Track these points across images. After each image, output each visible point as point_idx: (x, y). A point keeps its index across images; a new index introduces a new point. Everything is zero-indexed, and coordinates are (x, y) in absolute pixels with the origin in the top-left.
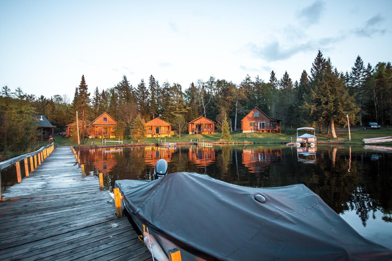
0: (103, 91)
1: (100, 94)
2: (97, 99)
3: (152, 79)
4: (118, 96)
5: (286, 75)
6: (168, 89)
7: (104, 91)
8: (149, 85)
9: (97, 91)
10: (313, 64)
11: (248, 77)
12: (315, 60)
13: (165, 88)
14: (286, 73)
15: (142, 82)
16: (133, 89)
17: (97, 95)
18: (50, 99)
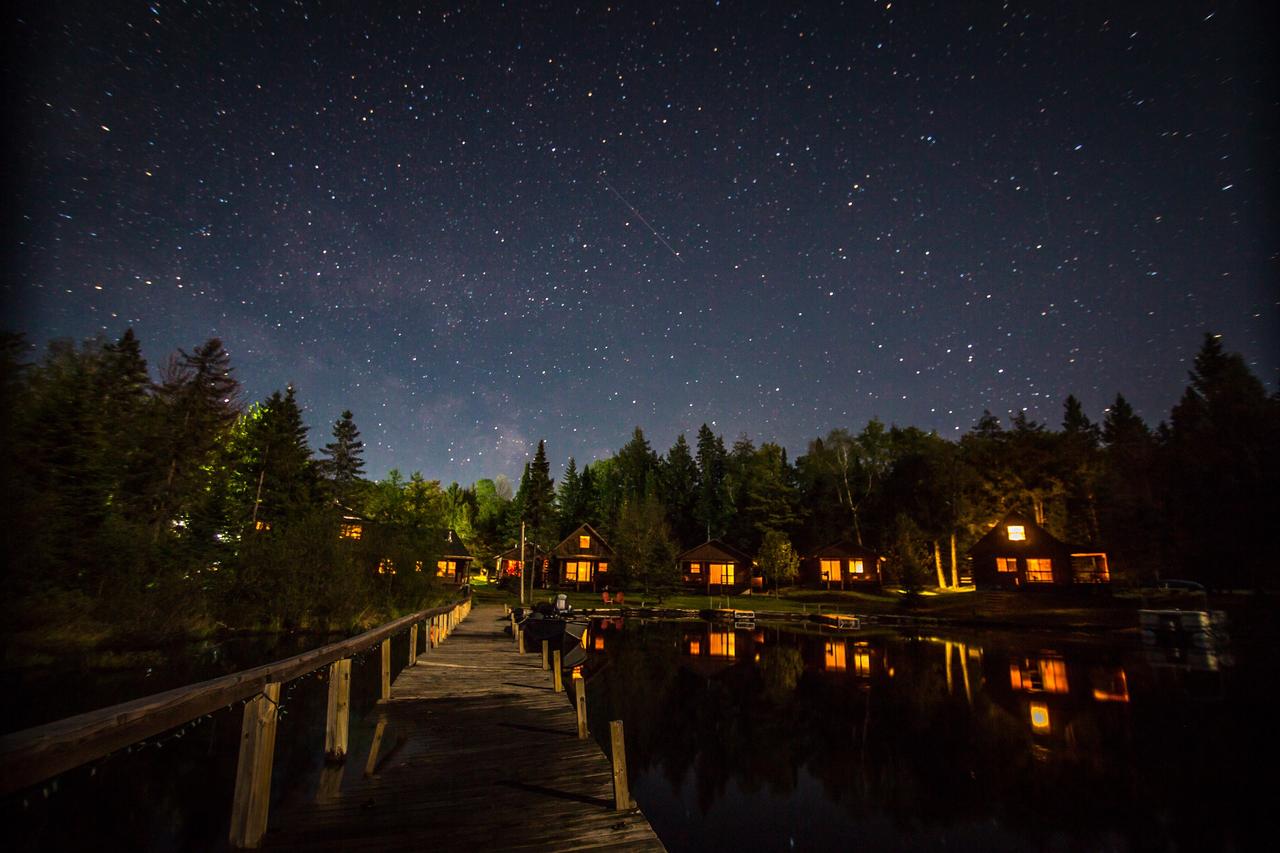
0: (587, 468)
1: (579, 476)
2: (570, 488)
3: (706, 434)
5: (1121, 408)
6: (748, 461)
7: (589, 469)
8: (698, 449)
9: (573, 468)
11: (988, 419)
13: (739, 458)
14: (1121, 400)
15: (680, 442)
16: (657, 462)
17: (570, 478)
18: (471, 490)
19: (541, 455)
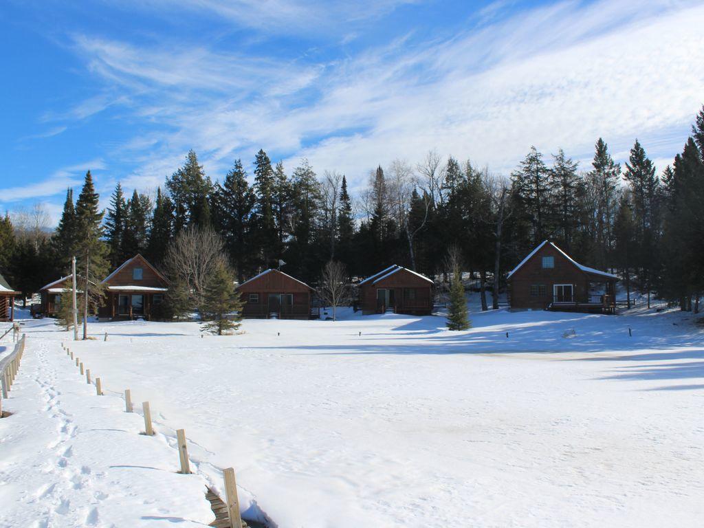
0: (135, 194)
1: (126, 203)
2: (118, 216)
3: (263, 160)
4: (173, 208)
5: (638, 151)
7: (138, 194)
8: (255, 176)
9: (119, 194)
10: (693, 127)
11: (534, 155)
12: (698, 117)
13: (300, 185)
14: (637, 146)
15: (237, 167)
16: (212, 188)
17: (118, 204)
19: (88, 186)
